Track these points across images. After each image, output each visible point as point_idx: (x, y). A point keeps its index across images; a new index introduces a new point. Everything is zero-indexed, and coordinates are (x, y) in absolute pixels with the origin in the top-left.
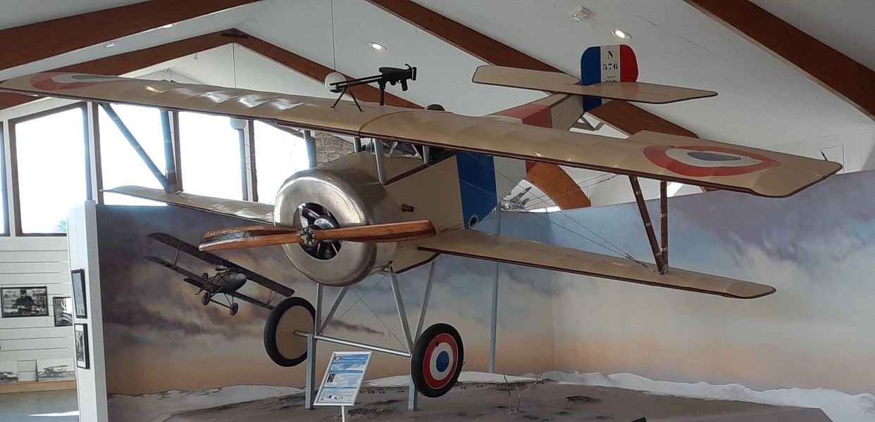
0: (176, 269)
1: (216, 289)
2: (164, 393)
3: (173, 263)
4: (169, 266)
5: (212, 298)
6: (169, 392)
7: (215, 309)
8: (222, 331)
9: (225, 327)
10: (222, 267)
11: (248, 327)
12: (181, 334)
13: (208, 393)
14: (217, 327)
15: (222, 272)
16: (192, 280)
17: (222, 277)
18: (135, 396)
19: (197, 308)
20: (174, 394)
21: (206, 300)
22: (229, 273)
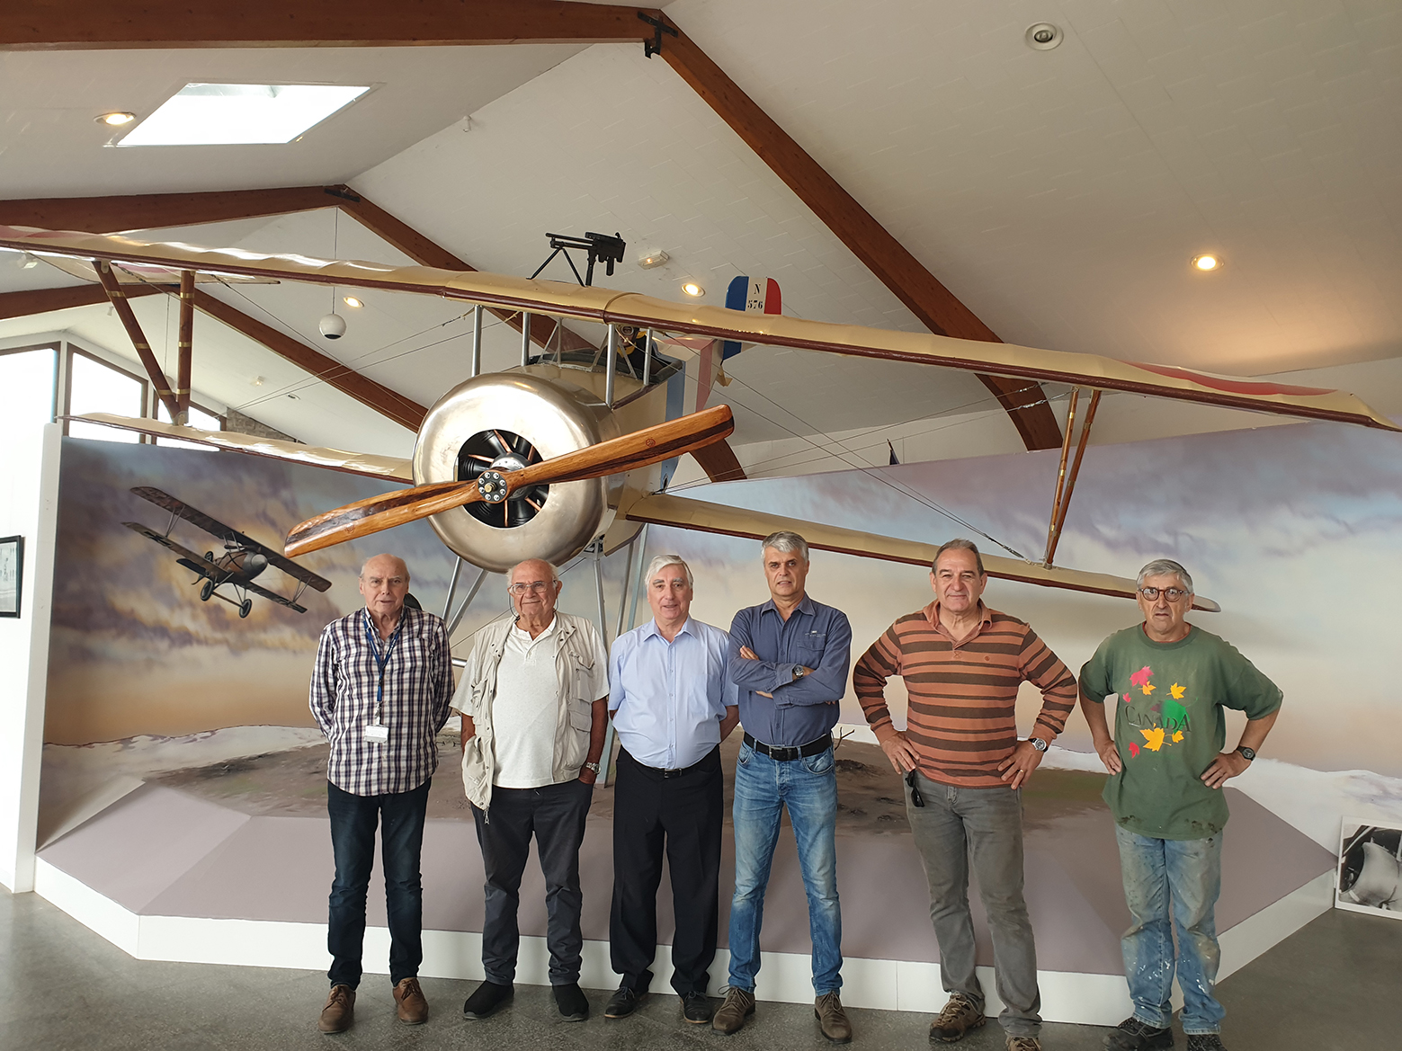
0: (167, 543)
1: (222, 577)
2: (126, 741)
3: (164, 534)
4: (157, 538)
5: (215, 591)
6: (134, 739)
7: (218, 608)
8: (226, 642)
9: (230, 636)
10: (234, 543)
11: (263, 636)
12: (163, 645)
13: (195, 740)
14: (219, 635)
15: (233, 551)
16: (190, 562)
17: (232, 560)
18: (79, 746)
19: (192, 605)
20: (142, 741)
21: (206, 594)
22: (243, 553)
